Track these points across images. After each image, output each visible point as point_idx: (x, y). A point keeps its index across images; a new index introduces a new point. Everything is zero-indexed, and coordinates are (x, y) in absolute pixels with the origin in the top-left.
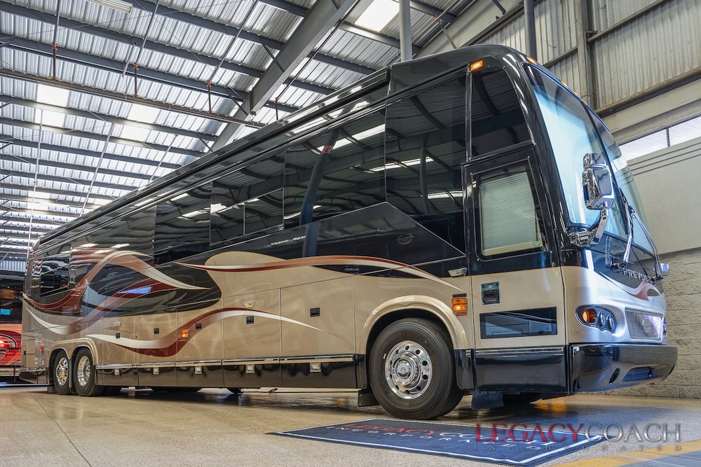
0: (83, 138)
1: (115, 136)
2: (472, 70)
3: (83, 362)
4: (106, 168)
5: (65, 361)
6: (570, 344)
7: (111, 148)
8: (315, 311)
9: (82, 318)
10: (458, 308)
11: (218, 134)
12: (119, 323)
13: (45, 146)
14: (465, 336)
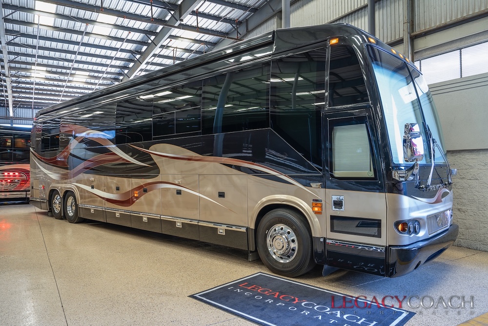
0: (67, 33)
1: (89, 32)
2: (331, 43)
3: (70, 200)
4: (83, 52)
5: (59, 197)
6: (390, 246)
7: (86, 39)
8: (221, 194)
9: (69, 171)
10: (316, 209)
11: (158, 31)
12: (93, 179)
13: (42, 38)
14: (320, 228)
